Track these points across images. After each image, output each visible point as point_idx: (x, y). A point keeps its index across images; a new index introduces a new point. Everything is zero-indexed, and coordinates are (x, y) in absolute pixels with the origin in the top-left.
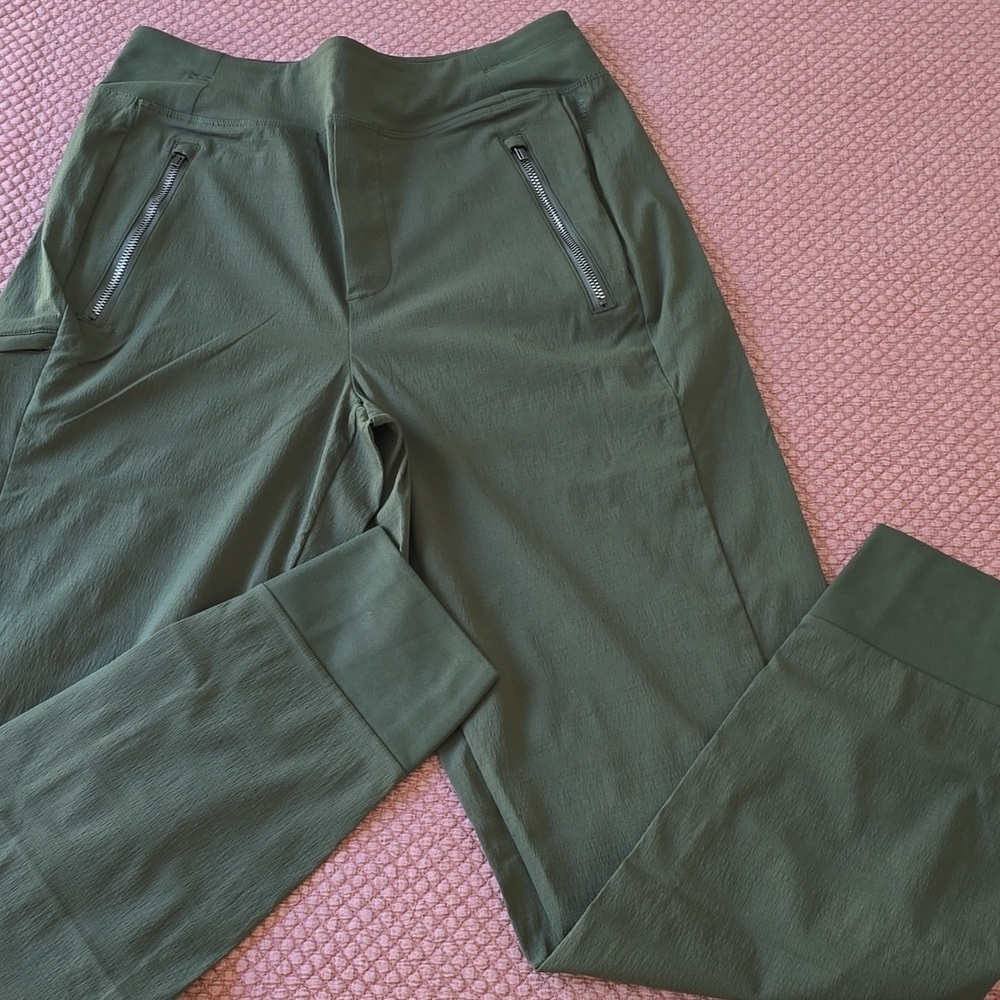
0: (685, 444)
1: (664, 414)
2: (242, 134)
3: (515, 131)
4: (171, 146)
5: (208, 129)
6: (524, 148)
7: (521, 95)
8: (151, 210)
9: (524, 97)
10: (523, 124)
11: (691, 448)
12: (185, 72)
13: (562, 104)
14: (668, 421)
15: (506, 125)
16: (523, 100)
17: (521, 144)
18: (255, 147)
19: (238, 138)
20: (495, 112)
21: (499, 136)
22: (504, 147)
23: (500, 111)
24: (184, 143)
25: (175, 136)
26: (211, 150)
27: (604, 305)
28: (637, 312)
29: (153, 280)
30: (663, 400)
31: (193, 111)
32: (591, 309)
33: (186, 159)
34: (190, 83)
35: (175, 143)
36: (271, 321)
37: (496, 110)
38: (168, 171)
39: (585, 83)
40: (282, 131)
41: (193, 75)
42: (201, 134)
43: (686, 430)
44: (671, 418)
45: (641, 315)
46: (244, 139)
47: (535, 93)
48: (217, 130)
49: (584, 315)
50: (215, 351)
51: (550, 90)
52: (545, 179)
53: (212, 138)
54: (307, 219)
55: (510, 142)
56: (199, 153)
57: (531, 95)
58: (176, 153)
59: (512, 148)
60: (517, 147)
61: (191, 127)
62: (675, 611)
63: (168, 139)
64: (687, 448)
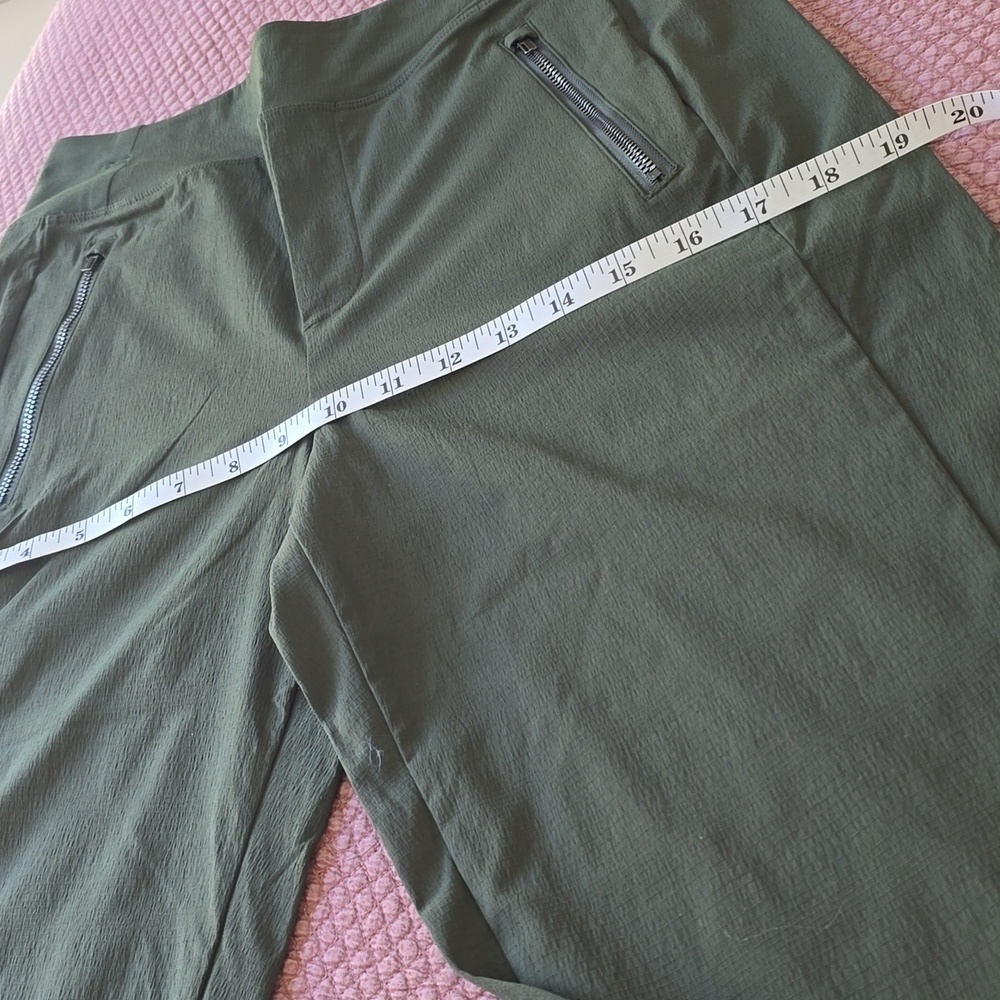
0: (842, 333)
1: (789, 299)
2: (162, 197)
3: (517, 23)
5: (125, 210)
8: (60, 338)
11: (855, 337)
12: (101, 167)
14: (801, 307)
15: (504, 21)
17: (525, 34)
18: (177, 205)
21: (496, 39)
24: (100, 241)
25: (91, 239)
26: (129, 234)
27: (659, 179)
28: (715, 163)
30: (780, 277)
31: (108, 201)
32: (641, 192)
33: (100, 257)
34: (105, 173)
40: (207, 171)
41: (110, 164)
42: (120, 220)
43: (836, 310)
44: (803, 301)
45: (724, 167)
46: (167, 202)
48: (135, 207)
49: (632, 205)
53: (131, 219)
54: (241, 256)
56: (115, 244)
58: (89, 256)
59: (514, 45)
60: (520, 40)
61: (107, 218)
62: (878, 622)
64: (848, 338)
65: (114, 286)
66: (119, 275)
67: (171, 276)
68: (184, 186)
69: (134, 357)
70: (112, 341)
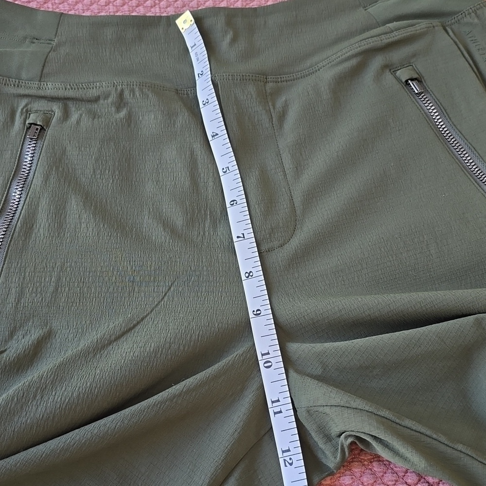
2: (99, 97)
3: (406, 63)
4: (23, 117)
5: (61, 93)
6: (418, 80)
7: (409, 26)
9: (412, 29)
10: (414, 56)
12: (25, 38)
13: (449, 36)
15: (396, 56)
16: (410, 31)
17: (416, 76)
18: (113, 109)
19: (96, 100)
20: (386, 41)
21: (389, 67)
22: (398, 79)
23: (390, 40)
24: (36, 111)
25: (26, 105)
26: (66, 115)
29: (28, 270)
31: (41, 77)
33: (42, 128)
34: (33, 48)
35: (27, 112)
36: (170, 293)
37: (386, 40)
38: (26, 145)
39: (469, 14)
41: (35, 39)
42: (53, 99)
46: (101, 101)
47: (422, 25)
48: (71, 93)
50: (113, 338)
51: (436, 22)
52: (443, 111)
53: (65, 101)
55: (404, 74)
56: (54, 120)
57: (418, 27)
58: (31, 124)
59: (407, 81)
60: (412, 80)
61: (41, 93)
63: (20, 110)
65: (60, 160)
66: (64, 151)
67: (117, 173)
68: (121, 95)
69: (90, 229)
70: (64, 208)
